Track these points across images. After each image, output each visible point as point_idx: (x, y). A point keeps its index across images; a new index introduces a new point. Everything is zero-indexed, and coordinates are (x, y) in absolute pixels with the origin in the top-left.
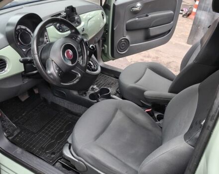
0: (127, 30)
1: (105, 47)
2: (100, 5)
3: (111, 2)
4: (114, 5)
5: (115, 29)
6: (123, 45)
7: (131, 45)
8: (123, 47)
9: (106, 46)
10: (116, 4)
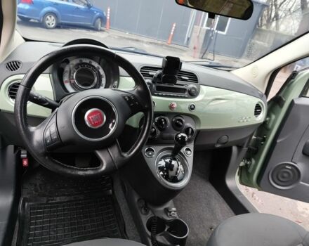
0: (304, 153)
1: (251, 161)
2: (264, 92)
3: (288, 96)
4: (292, 102)
5: (278, 141)
6: (285, 175)
7: (301, 183)
8: (283, 177)
9: (253, 161)
10: (296, 102)
